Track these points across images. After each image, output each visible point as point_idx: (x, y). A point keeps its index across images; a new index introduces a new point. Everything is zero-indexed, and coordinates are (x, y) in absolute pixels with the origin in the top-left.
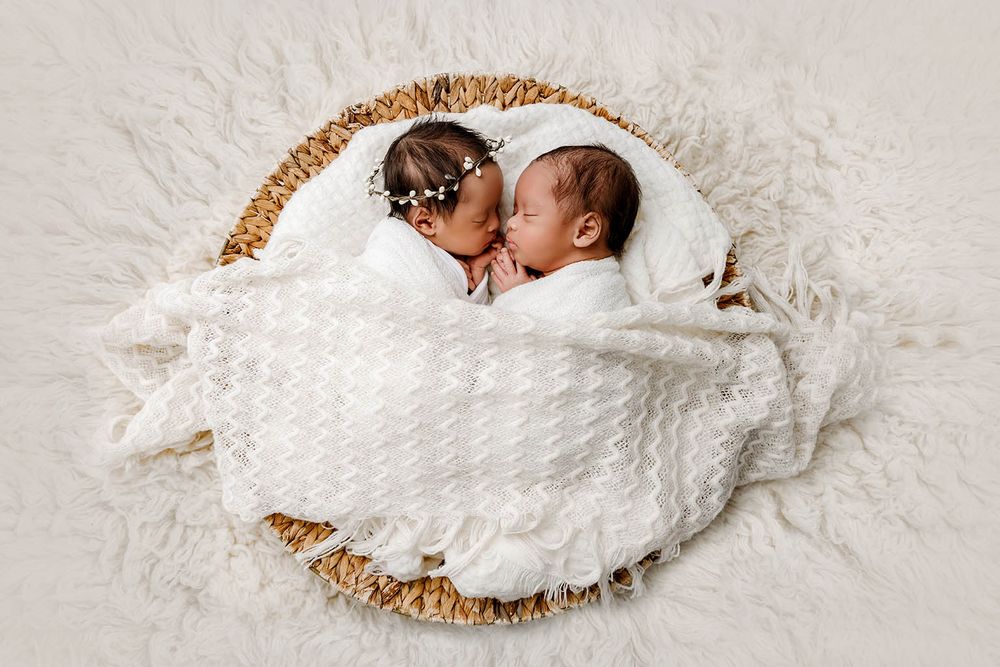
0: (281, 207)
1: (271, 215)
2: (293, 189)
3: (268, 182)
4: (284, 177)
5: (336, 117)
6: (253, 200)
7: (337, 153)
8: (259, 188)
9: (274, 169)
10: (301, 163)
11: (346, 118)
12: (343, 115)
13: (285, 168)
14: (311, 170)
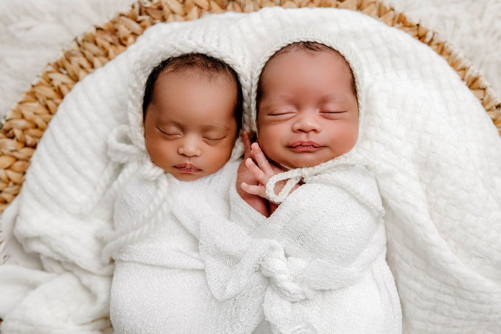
0: (61, 96)
1: (50, 104)
2: (76, 79)
3: (50, 68)
4: (67, 65)
5: (126, 10)
6: (33, 86)
7: (124, 45)
8: (40, 74)
9: (59, 56)
10: (87, 53)
11: (137, 10)
12: (133, 7)
13: (68, 57)
14: (97, 61)
